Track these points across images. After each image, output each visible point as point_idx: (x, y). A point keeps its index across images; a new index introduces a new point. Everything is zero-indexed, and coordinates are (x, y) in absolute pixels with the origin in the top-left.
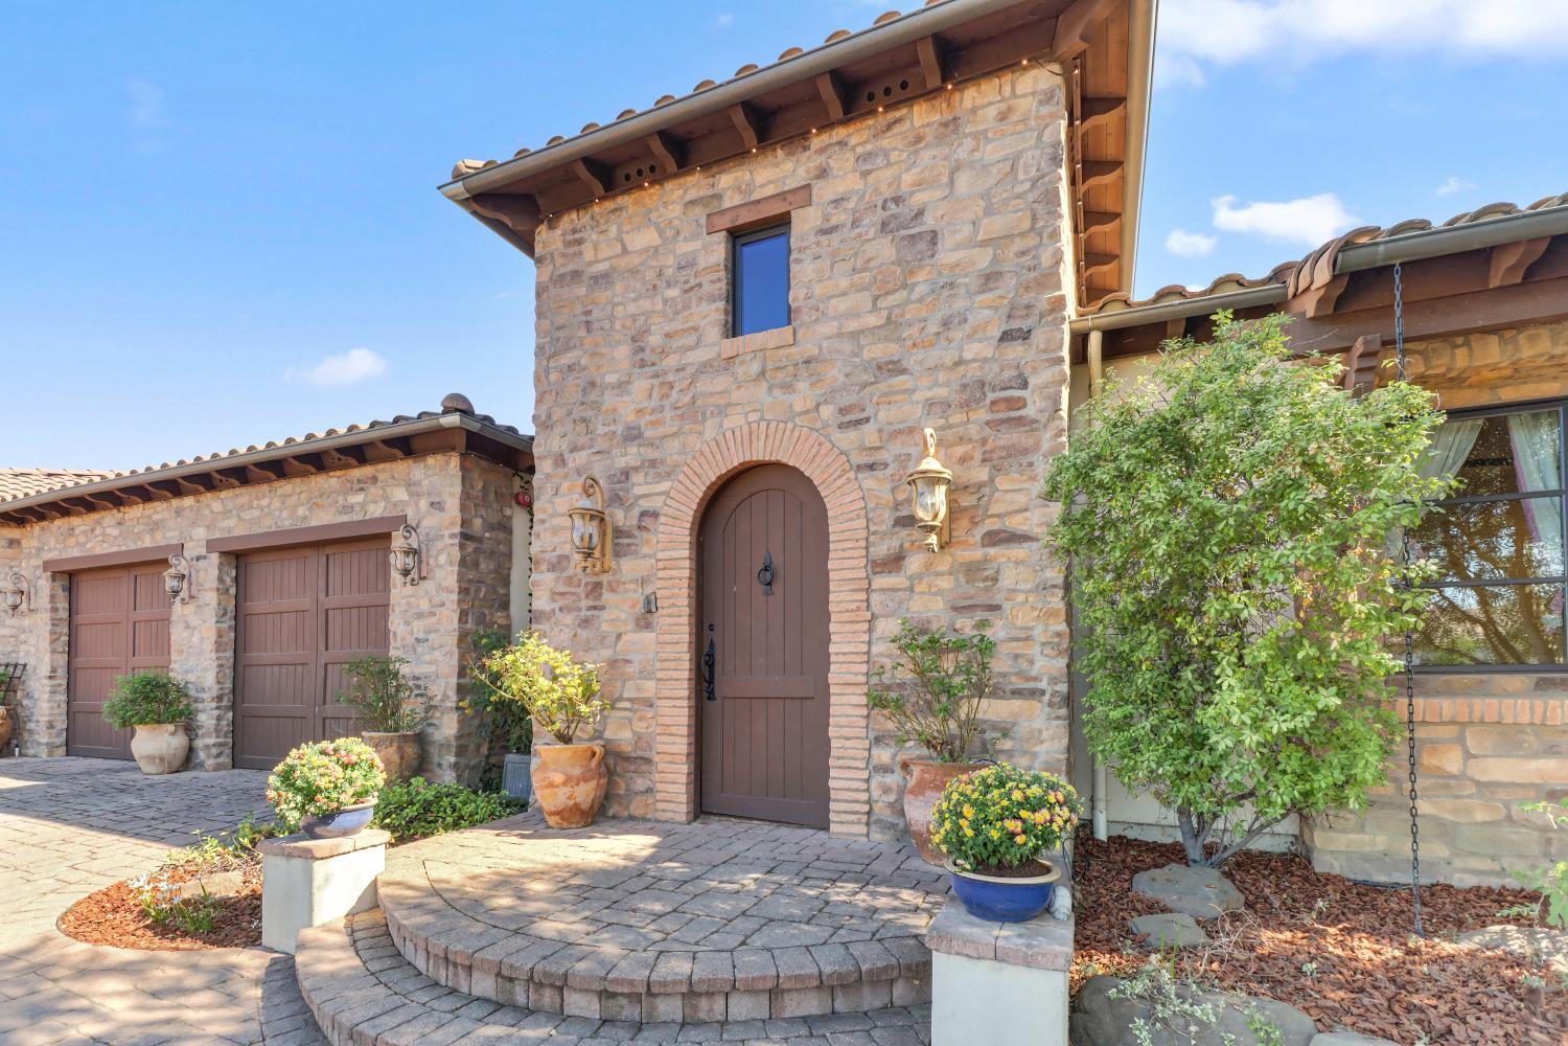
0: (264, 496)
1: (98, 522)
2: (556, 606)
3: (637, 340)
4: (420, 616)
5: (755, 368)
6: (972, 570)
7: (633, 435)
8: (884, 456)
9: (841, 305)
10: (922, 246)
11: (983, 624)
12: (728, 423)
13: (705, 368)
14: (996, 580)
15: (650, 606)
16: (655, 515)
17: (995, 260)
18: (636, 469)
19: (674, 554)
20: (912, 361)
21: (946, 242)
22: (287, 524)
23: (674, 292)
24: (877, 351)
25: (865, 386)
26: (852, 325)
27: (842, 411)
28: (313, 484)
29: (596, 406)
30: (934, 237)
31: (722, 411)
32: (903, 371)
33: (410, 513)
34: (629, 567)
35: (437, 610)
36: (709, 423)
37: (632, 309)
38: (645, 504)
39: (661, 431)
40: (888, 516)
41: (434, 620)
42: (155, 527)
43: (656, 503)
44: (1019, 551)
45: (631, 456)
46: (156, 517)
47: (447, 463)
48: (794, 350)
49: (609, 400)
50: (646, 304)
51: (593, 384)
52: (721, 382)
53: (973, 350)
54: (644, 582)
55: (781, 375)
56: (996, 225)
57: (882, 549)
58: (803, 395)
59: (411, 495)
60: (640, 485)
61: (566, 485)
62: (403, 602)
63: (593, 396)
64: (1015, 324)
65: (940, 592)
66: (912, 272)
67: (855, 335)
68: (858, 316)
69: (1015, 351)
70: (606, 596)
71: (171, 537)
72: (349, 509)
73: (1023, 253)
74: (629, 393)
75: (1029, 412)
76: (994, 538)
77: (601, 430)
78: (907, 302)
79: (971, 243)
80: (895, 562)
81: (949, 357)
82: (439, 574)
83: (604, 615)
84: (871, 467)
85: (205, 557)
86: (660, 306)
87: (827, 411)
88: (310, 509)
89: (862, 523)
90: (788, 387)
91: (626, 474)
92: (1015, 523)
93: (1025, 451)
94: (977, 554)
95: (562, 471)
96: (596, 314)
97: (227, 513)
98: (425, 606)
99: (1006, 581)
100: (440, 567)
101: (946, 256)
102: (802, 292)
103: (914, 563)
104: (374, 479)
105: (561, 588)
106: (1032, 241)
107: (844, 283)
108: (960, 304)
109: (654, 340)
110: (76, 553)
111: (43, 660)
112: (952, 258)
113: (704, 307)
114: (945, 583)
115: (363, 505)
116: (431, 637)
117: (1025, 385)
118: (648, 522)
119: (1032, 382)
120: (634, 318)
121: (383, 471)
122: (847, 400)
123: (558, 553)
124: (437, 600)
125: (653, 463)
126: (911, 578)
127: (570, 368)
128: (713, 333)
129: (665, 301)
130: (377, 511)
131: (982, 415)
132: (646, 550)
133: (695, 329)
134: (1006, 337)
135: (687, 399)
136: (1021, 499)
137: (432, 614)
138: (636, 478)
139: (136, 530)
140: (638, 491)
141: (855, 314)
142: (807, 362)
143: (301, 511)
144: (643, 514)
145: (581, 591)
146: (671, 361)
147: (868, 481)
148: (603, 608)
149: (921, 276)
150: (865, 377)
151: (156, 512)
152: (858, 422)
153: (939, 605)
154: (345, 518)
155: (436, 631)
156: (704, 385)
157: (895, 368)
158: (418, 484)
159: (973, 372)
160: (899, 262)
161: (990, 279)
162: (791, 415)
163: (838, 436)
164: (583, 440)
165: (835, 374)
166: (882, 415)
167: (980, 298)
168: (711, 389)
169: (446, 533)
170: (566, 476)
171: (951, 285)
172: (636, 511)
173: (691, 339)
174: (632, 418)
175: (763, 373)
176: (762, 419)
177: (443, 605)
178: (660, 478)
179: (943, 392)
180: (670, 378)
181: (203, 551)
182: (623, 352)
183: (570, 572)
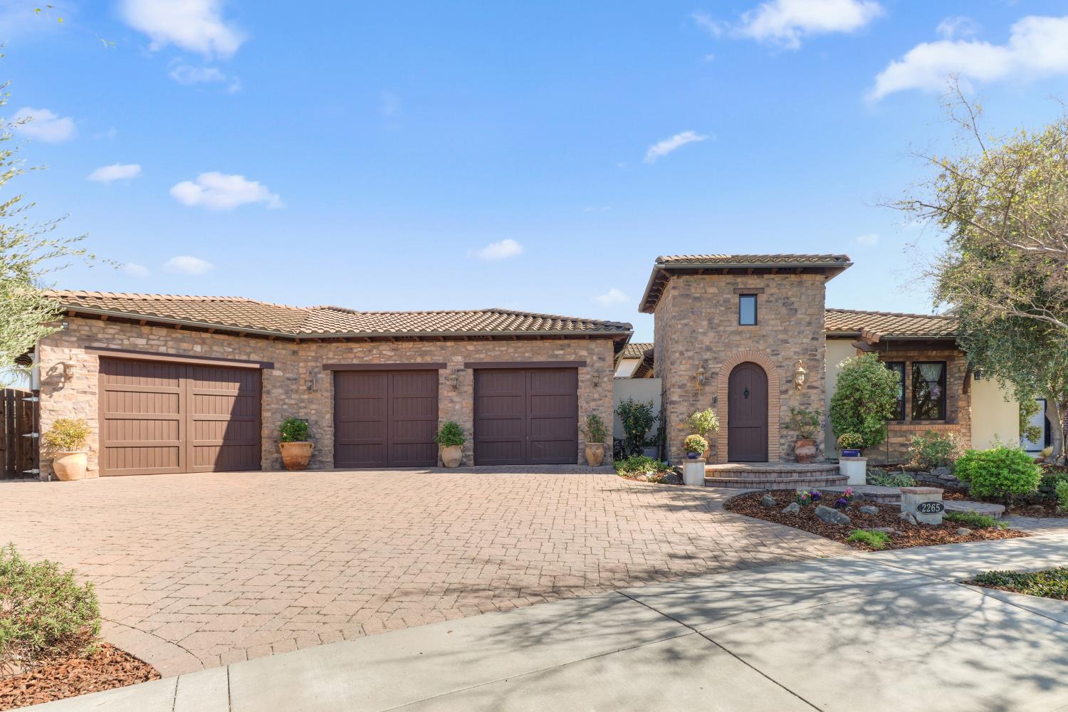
0: (504, 346)
1: (374, 347)
2: (681, 399)
3: (710, 321)
4: (594, 400)
5: (748, 336)
6: (804, 395)
7: (709, 349)
8: (783, 364)
9: (773, 323)
10: (794, 311)
11: (807, 408)
12: (740, 349)
13: (733, 333)
14: (809, 397)
15: (715, 400)
16: (717, 374)
17: (811, 320)
18: (710, 360)
19: (723, 386)
20: (790, 341)
21: (799, 312)
22: (519, 360)
23: (722, 308)
24: (781, 336)
25: (778, 345)
26: (776, 329)
27: (773, 351)
28: (534, 344)
29: (696, 338)
30: (796, 310)
31: (738, 346)
32: (788, 343)
33: (588, 360)
34: (707, 388)
35: (603, 398)
36: (734, 348)
37: (708, 311)
38: (713, 370)
39: (718, 349)
40: (785, 380)
41: (601, 402)
42: (423, 354)
43: (718, 370)
44: (815, 391)
45: (707, 355)
46: (424, 349)
47: (607, 343)
48: (759, 332)
49: (700, 337)
50: (713, 310)
51: (694, 331)
52: (738, 338)
53: (805, 340)
54: (713, 393)
55: (755, 338)
56: (810, 311)
57: (784, 388)
58: (761, 346)
59: (589, 353)
60: (711, 365)
61: (684, 362)
62: (586, 395)
63: (694, 335)
64: (815, 336)
65: (797, 400)
66: (790, 318)
67: (776, 331)
68: (777, 326)
69: (815, 342)
70: (700, 397)
71: (438, 359)
72: (557, 356)
73: (816, 319)
74: (707, 336)
75: (817, 357)
76: (811, 387)
77: (697, 346)
78: (789, 325)
79: (805, 314)
80: (786, 392)
81: (800, 342)
82: (603, 385)
83: (699, 403)
84: (780, 367)
85: (463, 370)
86: (718, 312)
87: (768, 350)
88: (533, 354)
89: (778, 381)
90: (757, 342)
91: (706, 360)
92: (814, 384)
93: (816, 367)
94: (806, 391)
95: (683, 357)
96: (695, 309)
97: (477, 352)
98: (596, 396)
99: (812, 398)
100: (604, 382)
101: (799, 316)
102: (762, 317)
103: (791, 392)
104: (569, 346)
105: (683, 394)
106: (818, 317)
107: (773, 317)
108: (802, 328)
109: (716, 321)
110: (355, 362)
111: (324, 418)
112: (802, 316)
113: (732, 315)
114: (798, 398)
115: (563, 355)
116: (601, 408)
117: (817, 351)
118: (714, 376)
119: (819, 351)
120: (709, 313)
121: (574, 343)
122: (775, 348)
123: (682, 383)
124: (602, 395)
125: (715, 358)
126: (790, 396)
127: (686, 325)
128: (735, 323)
129: (720, 310)
130: (572, 358)
131: (807, 357)
132: (714, 384)
133: (729, 321)
134: (813, 339)
135: (727, 341)
136: (816, 378)
137: (601, 400)
138: (710, 362)
139: (408, 354)
140: (710, 366)
141: (776, 325)
142: (763, 336)
143: (527, 355)
144: (713, 373)
145: (690, 395)
146: (721, 328)
147: (780, 370)
148: (698, 401)
149: (793, 319)
150: (779, 343)
151: (424, 346)
152: (777, 354)
153: (797, 403)
154: (554, 360)
155: (602, 406)
156: (732, 337)
157: (786, 342)
158: (592, 349)
159: (805, 345)
160: (788, 314)
161: (809, 324)
162: (758, 350)
163: (771, 357)
164: (692, 348)
165: (770, 340)
166: (783, 353)
167: (807, 328)
168: (734, 339)
169: (607, 370)
170: (684, 359)
171: (800, 323)
172: (710, 372)
173: (729, 324)
174: (708, 343)
175: (750, 337)
176: (750, 350)
177: (606, 396)
178: (718, 363)
179: (798, 350)
180: (721, 334)
181: (462, 367)
182: (705, 323)
183: (686, 389)
